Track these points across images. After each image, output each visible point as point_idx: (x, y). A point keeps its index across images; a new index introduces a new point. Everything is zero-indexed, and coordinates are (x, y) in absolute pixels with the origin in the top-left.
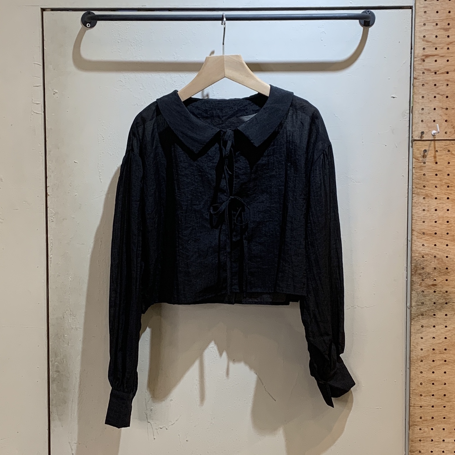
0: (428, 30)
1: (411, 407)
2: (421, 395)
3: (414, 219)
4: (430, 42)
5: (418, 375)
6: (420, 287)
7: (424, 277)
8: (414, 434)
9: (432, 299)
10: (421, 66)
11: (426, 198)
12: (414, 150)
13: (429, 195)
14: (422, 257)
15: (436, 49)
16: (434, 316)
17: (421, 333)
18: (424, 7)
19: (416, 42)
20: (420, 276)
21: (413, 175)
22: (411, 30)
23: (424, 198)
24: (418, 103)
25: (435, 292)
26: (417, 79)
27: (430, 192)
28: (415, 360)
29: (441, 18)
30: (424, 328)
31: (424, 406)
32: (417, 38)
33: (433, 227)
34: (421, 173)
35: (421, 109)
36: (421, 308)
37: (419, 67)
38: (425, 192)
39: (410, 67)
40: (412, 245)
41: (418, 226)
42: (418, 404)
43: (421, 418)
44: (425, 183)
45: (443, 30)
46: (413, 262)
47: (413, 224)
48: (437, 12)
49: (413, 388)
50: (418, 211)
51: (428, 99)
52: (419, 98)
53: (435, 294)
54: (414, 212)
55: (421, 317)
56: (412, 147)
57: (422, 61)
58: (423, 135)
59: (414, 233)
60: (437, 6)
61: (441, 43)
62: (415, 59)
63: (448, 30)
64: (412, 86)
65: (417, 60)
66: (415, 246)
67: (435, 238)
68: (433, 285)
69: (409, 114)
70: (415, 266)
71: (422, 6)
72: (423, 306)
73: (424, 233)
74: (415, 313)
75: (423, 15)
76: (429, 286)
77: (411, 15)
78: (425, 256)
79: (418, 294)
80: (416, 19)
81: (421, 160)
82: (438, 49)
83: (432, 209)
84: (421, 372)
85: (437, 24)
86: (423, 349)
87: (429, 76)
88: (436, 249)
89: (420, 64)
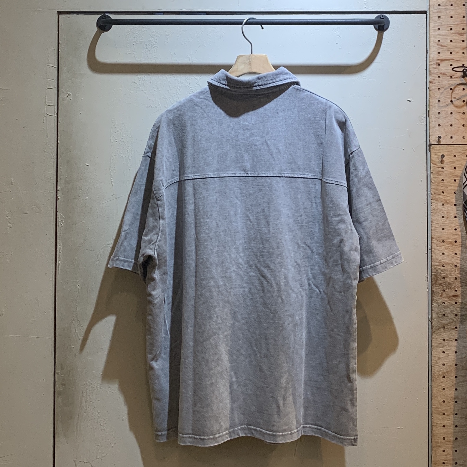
0: (443, 35)
1: (433, 427)
2: (444, 414)
3: (433, 226)
4: (445, 46)
5: (441, 392)
6: (441, 298)
7: (445, 288)
8: (437, 456)
9: (454, 311)
10: (437, 70)
11: (445, 204)
12: (431, 155)
13: (448, 201)
14: (442, 266)
15: (451, 53)
16: (456, 329)
17: (443, 347)
18: (438, 12)
19: (431, 46)
20: (441, 287)
21: (431, 180)
22: (426, 35)
23: (443, 205)
24: (435, 107)
25: (456, 303)
26: (433, 83)
27: (449, 198)
28: (437, 376)
29: (456, 23)
30: (446, 342)
31: (447, 426)
32: (432, 42)
33: (453, 235)
34: (439, 178)
35: (438, 113)
36: (442, 320)
37: (434, 70)
38: (444, 198)
39: (425, 71)
40: (432, 253)
41: (438, 234)
42: (440, 424)
43: (444, 438)
44: (443, 189)
45: (457, 35)
46: (433, 271)
47: (432, 231)
48: (451, 17)
49: (435, 407)
50: (437, 217)
51: (445, 103)
52: (435, 102)
53: (457, 306)
54: (433, 219)
55: (442, 330)
56: (430, 151)
57: (437, 65)
58: (441, 140)
59: (434, 241)
60: (451, 11)
61: (456, 48)
62: (430, 63)
63: (462, 35)
64: (428, 90)
65: (432, 65)
66: (435, 255)
67: (455, 246)
68: (454, 296)
69: (426, 118)
70: (436, 276)
71: (436, 11)
72: (444, 318)
73: (443, 241)
74: (436, 325)
75: (438, 20)
76: (450, 297)
77: (425, 19)
78: (445, 265)
79: (439, 305)
80: (430, 24)
81: (439, 165)
82: (453, 54)
83: (451, 216)
84: (444, 389)
85: (451, 29)
86: (445, 364)
87: (445, 80)
88: (456, 258)
89: (436, 68)
